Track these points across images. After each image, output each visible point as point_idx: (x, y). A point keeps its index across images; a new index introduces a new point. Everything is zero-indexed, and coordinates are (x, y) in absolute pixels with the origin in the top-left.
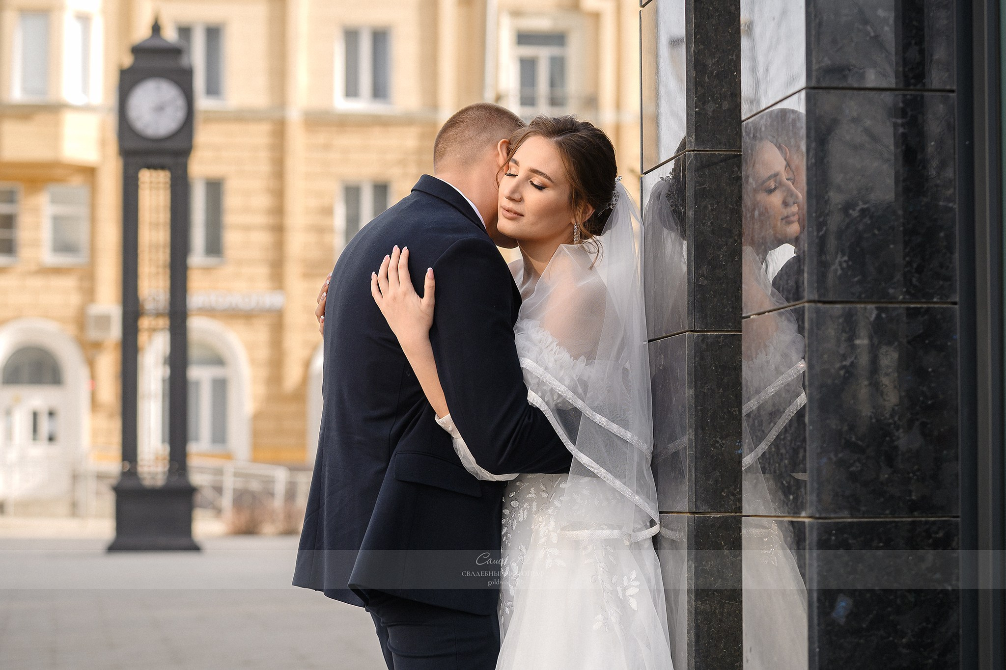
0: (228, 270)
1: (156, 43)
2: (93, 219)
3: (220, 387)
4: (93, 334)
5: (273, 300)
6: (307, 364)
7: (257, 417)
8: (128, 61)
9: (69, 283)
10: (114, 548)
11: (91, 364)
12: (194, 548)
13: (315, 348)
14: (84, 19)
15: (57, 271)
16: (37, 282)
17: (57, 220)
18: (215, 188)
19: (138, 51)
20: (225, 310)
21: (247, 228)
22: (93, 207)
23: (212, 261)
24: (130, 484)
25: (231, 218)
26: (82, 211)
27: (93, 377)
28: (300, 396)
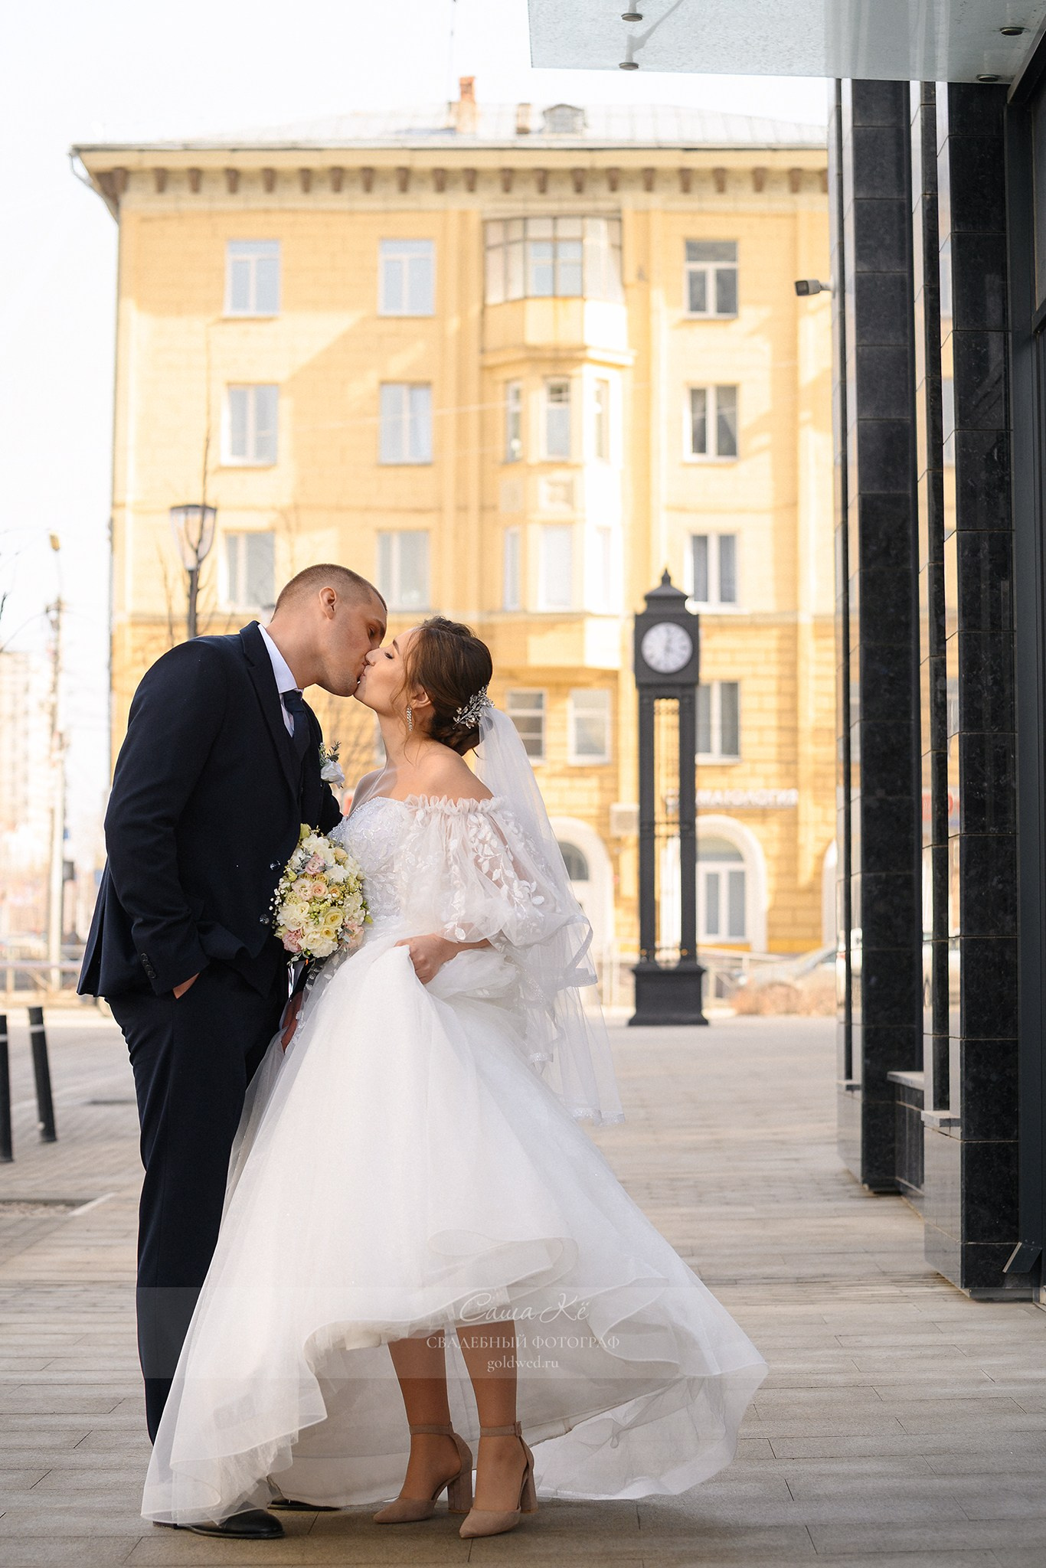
0: (746, 768)
1: (666, 592)
2: (616, 725)
3: (738, 880)
4: (616, 831)
5: (788, 796)
6: (821, 858)
7: (773, 909)
8: (641, 607)
9: (593, 782)
10: (633, 1022)
11: (615, 859)
12: (704, 1022)
13: (830, 842)
14: (605, 531)
15: (581, 772)
16: (565, 783)
17: (581, 723)
18: (731, 689)
19: (650, 598)
20: (740, 807)
21: (761, 729)
22: (616, 713)
23: (727, 760)
24: (648, 968)
25: (746, 720)
26: (607, 715)
27: (617, 873)
28: (814, 890)
